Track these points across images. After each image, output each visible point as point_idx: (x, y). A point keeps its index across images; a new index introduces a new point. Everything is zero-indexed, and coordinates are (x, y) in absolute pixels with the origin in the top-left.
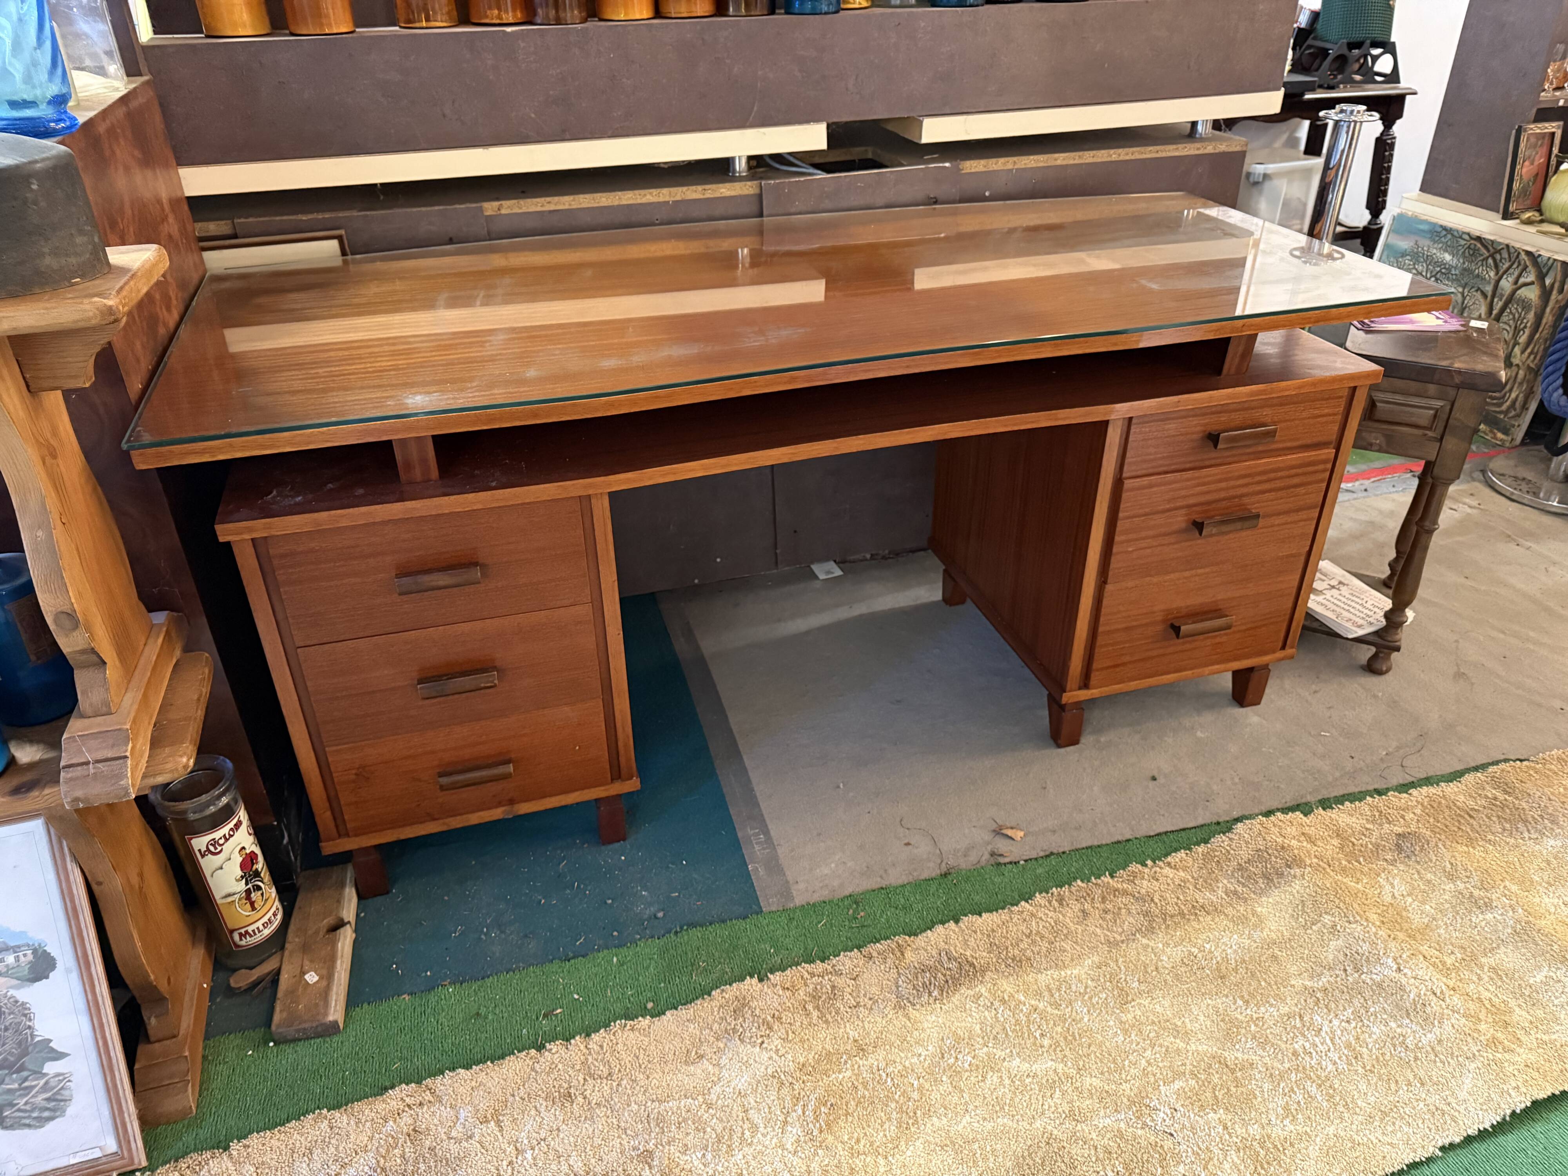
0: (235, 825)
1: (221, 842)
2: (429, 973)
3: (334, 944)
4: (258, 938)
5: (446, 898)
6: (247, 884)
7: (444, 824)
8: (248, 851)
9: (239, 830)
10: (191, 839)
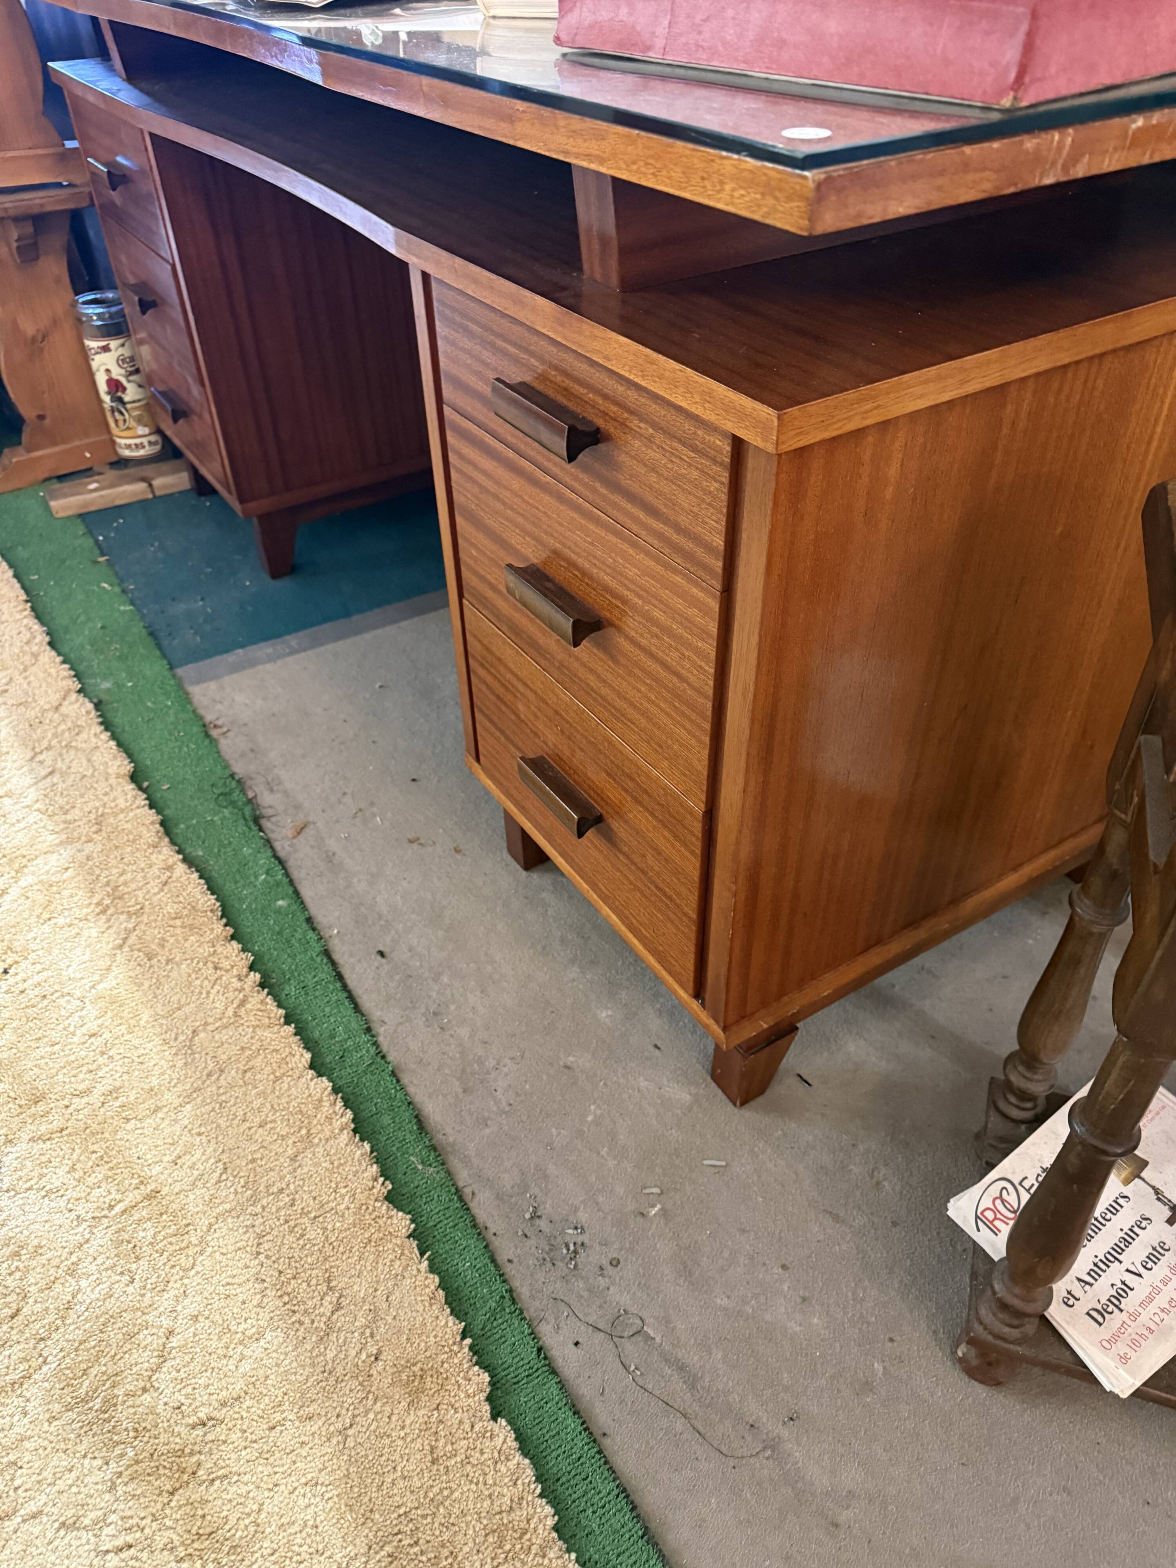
0: (103, 347)
1: (93, 351)
6: (111, 401)
8: (113, 376)
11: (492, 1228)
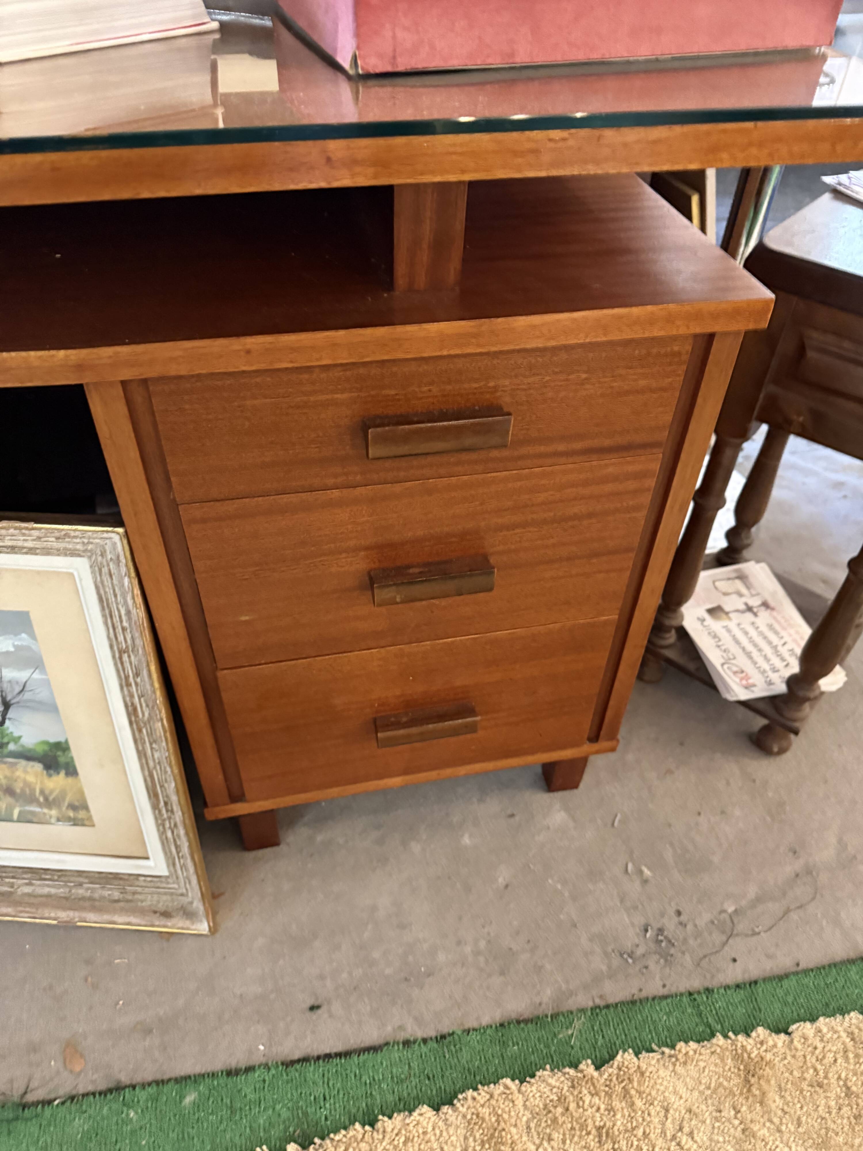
11: (635, 991)
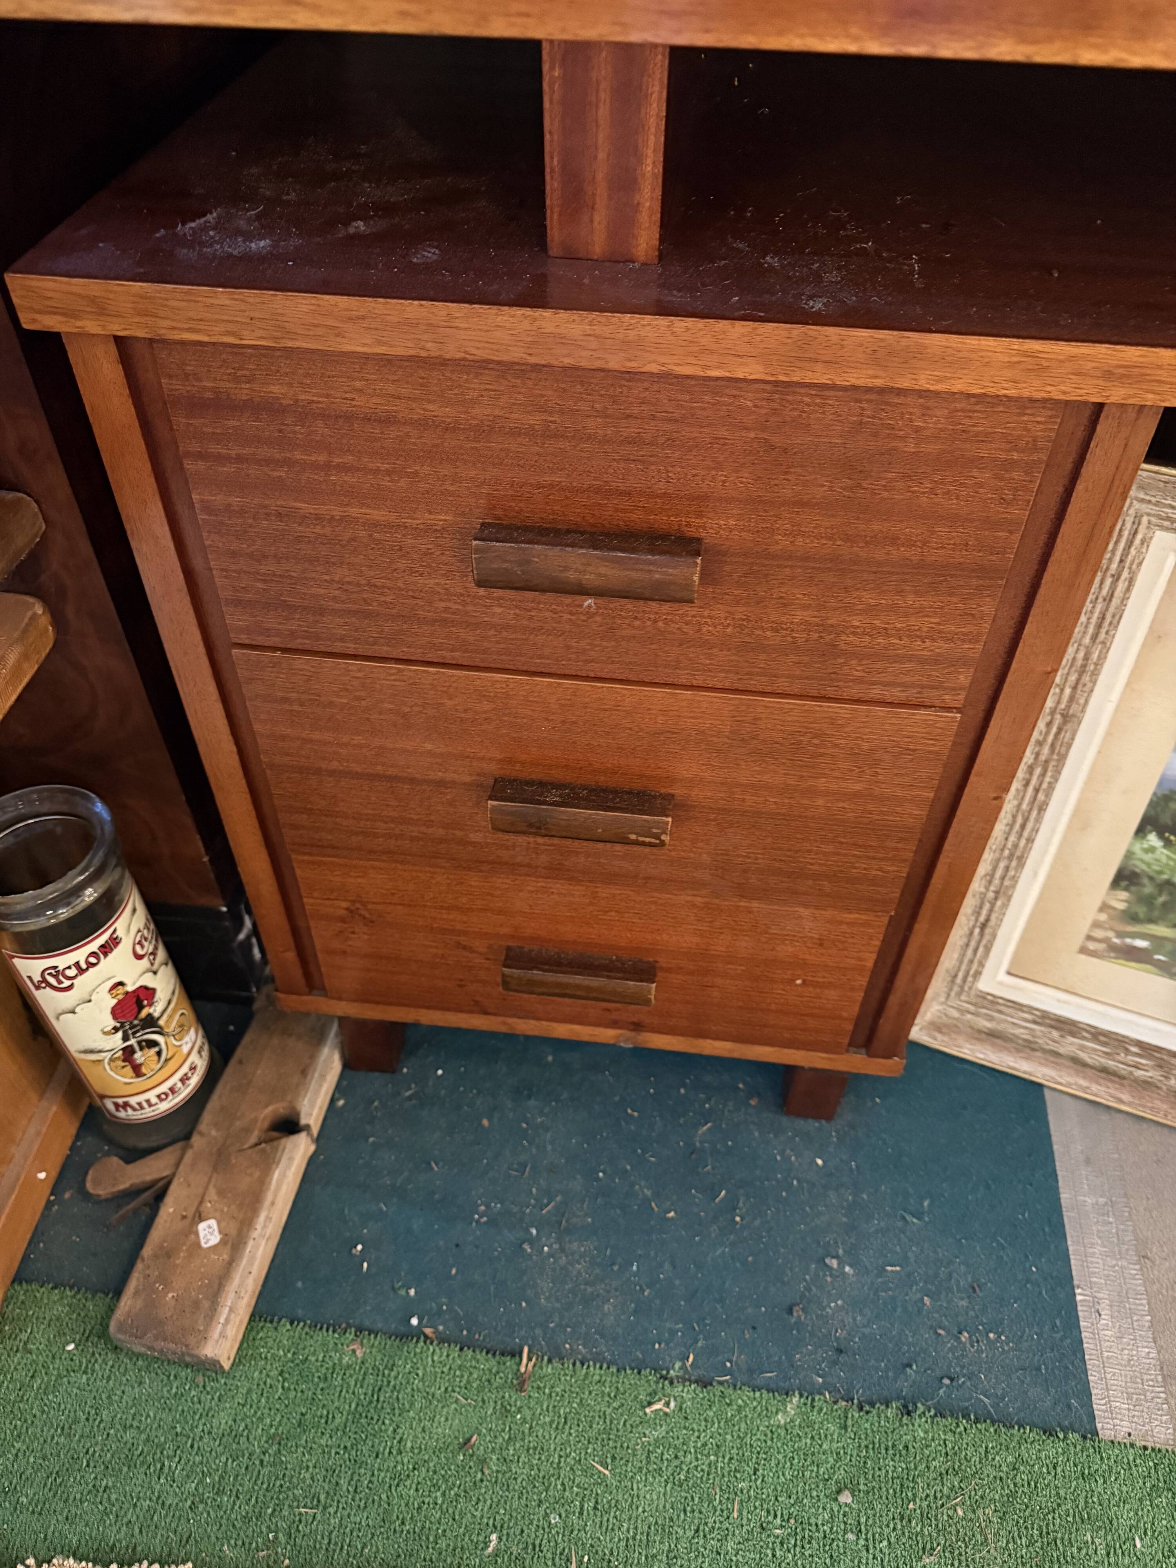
0: (102, 946)
1: (72, 972)
2: (412, 1292)
3: (268, 1163)
4: (148, 1113)
5: (485, 1122)
6: (125, 1038)
7: (504, 1023)
8: (130, 988)
9: (111, 956)
10: (14, 957)
